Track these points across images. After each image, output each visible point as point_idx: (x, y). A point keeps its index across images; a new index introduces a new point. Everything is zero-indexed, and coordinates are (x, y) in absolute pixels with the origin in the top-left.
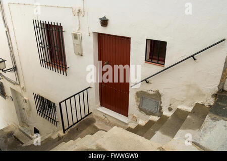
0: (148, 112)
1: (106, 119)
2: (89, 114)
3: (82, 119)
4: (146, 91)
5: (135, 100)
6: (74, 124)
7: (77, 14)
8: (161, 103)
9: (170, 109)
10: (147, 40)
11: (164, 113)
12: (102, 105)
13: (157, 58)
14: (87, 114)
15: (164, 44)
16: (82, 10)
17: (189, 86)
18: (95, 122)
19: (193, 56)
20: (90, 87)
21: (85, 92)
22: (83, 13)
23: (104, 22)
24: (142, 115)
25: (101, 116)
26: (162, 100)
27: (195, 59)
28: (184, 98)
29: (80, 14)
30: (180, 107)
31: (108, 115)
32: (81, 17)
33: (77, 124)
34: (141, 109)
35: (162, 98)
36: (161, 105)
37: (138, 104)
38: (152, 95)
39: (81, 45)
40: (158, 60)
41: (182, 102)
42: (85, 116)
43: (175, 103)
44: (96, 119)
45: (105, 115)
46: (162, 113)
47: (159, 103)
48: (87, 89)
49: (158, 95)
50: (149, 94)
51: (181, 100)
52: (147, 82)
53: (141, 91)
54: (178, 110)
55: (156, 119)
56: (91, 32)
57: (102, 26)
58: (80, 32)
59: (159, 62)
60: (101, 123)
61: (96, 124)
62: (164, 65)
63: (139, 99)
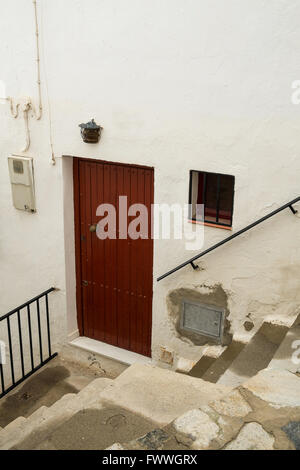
0: (198, 338)
1: (95, 366)
2: (52, 357)
3: (34, 370)
4: (192, 288)
5: (166, 312)
6: (15, 385)
7: (22, 114)
8: (228, 313)
9: (248, 326)
10: (191, 172)
11: (236, 337)
12: (82, 333)
13: (215, 212)
14: (46, 356)
15: (230, 180)
16: (35, 105)
17: (286, 270)
18: (69, 376)
19: (289, 205)
20: (52, 289)
21: (42, 300)
22: (38, 111)
23: (92, 134)
24: (186, 345)
25: (82, 359)
26: (230, 307)
27: (294, 212)
28: (277, 297)
29: (31, 113)
30: (269, 319)
31: (100, 356)
32: (32, 121)
33: (23, 383)
34: (181, 332)
35: (229, 301)
36: (229, 318)
37: (175, 321)
38: (206, 295)
39: (31, 186)
40: (218, 216)
41: (275, 307)
42: (43, 364)
43: (259, 311)
44: (70, 369)
45: (92, 355)
46: (231, 336)
47: (224, 315)
48: (46, 294)
49: (220, 296)
50: (199, 296)
51: (272, 302)
52: (195, 267)
53: (182, 289)
54: (267, 325)
55: (216, 351)
56: (59, 155)
57: (86, 141)
58: (30, 154)
59: (220, 221)
60: (82, 377)
61: (71, 381)
62: (230, 226)
63: (177, 309)
